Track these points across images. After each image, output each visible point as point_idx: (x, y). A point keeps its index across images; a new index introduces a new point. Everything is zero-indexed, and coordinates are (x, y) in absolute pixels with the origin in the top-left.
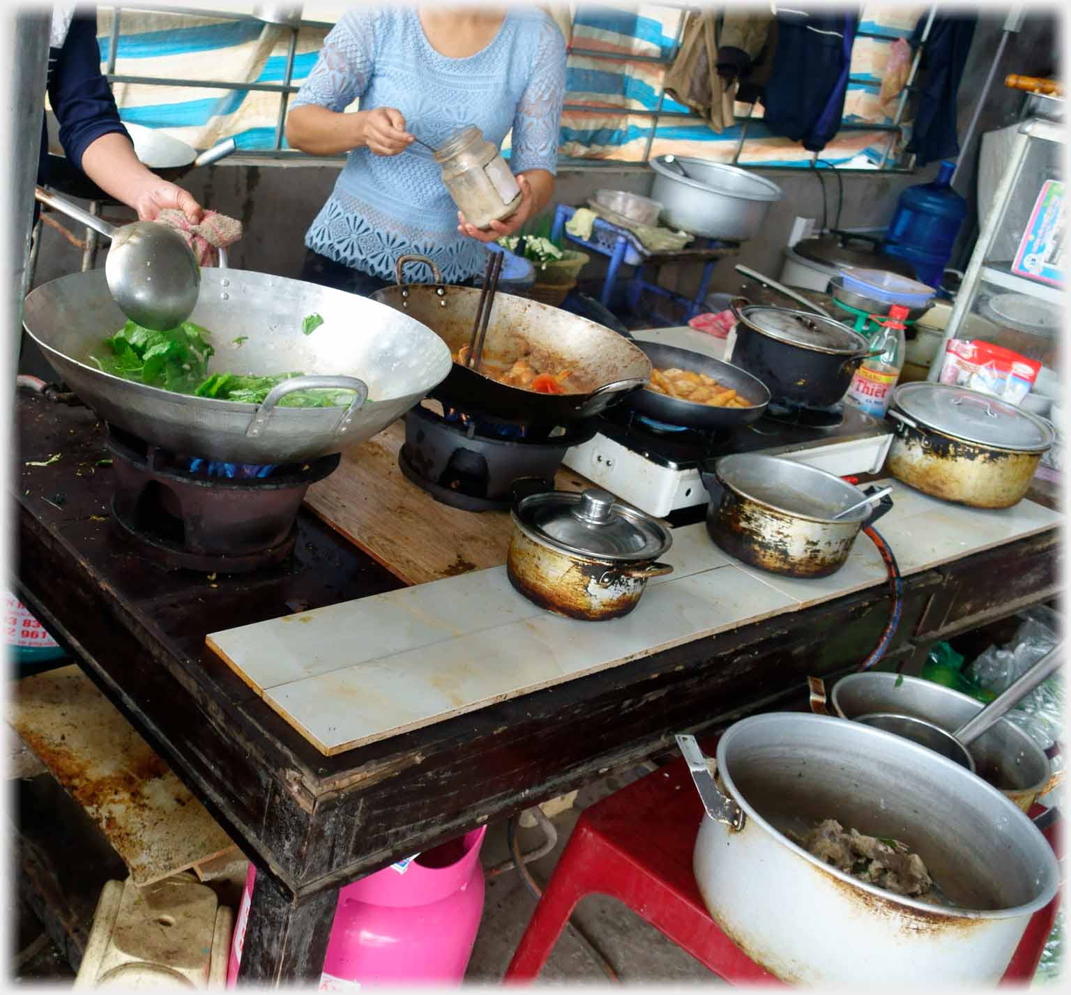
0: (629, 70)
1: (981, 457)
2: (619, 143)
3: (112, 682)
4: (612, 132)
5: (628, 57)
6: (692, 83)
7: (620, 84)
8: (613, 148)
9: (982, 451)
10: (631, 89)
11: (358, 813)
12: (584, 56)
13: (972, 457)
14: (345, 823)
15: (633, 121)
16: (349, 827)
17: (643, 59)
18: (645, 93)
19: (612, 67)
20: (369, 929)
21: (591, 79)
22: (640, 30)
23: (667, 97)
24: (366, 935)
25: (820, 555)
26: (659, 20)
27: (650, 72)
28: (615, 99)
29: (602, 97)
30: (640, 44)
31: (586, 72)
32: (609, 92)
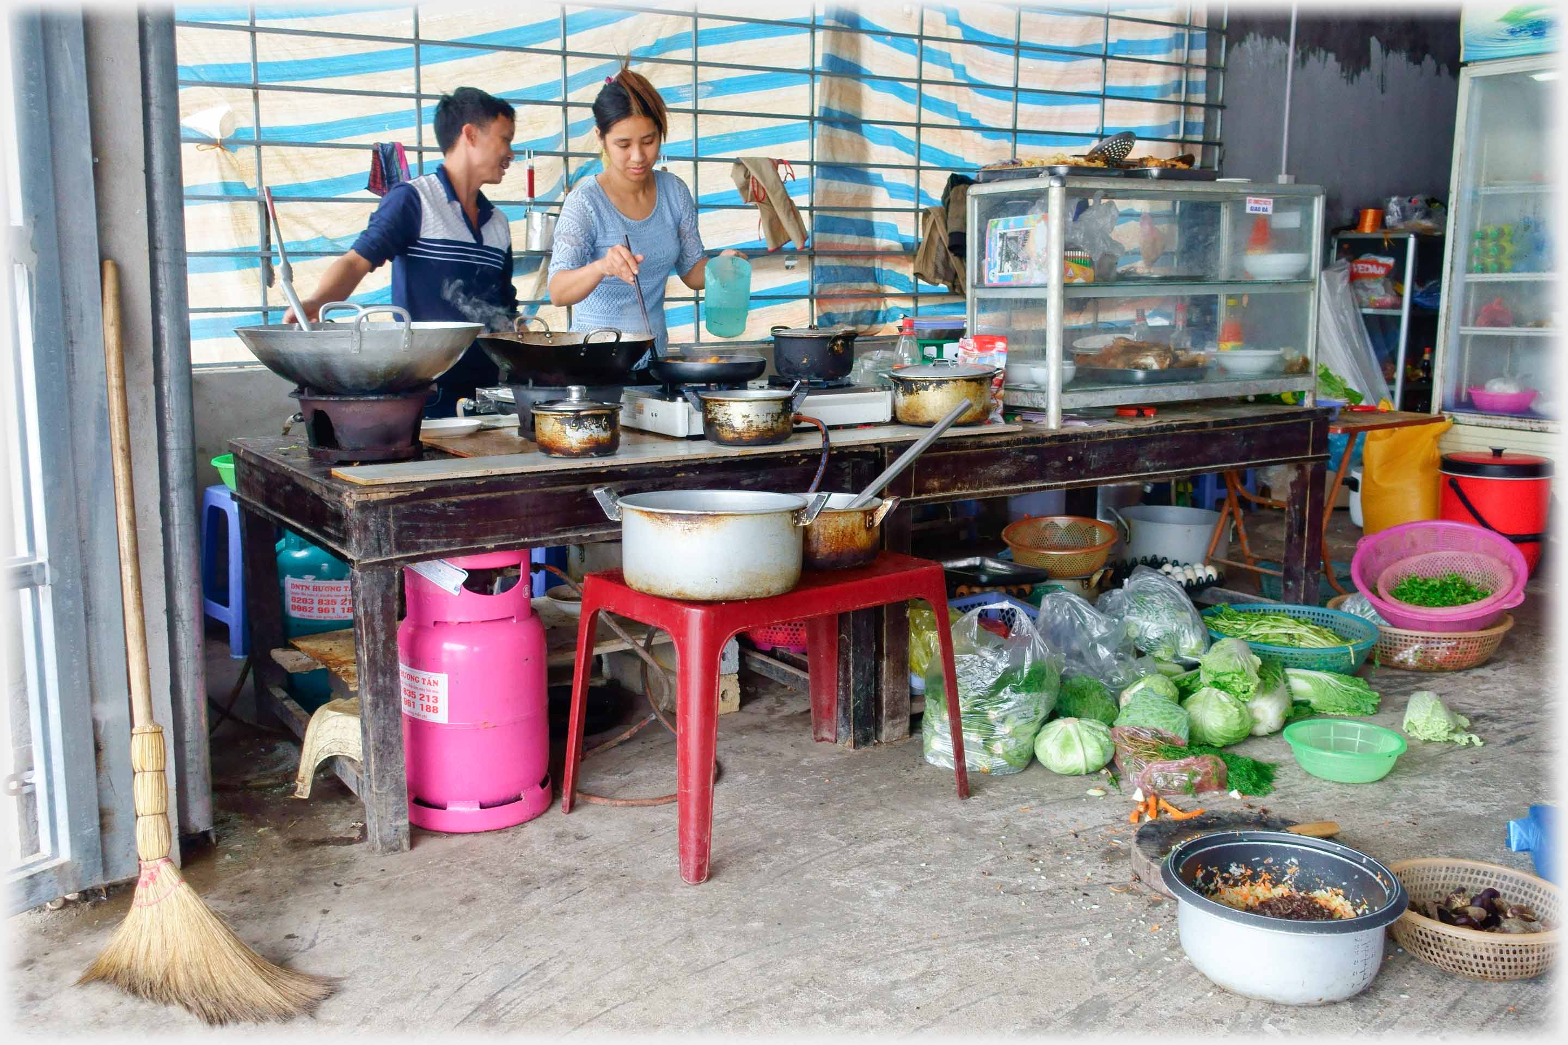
0: (877, 264)
1: (931, 387)
2: (884, 321)
3: (299, 526)
4: (877, 313)
5: (872, 254)
6: (936, 267)
7: (871, 275)
8: (881, 326)
9: (931, 382)
10: (883, 277)
11: (391, 520)
12: (829, 256)
13: (926, 388)
14: (383, 525)
15: (891, 303)
16: (388, 529)
17: (887, 254)
18: (899, 280)
19: (860, 262)
20: (448, 641)
21: (840, 272)
22: (877, 231)
23: (920, 282)
24: (448, 646)
25: (754, 424)
26: (893, 222)
27: (899, 263)
28: (869, 286)
29: (855, 285)
30: (881, 242)
31: (835, 268)
32: (860, 281)
